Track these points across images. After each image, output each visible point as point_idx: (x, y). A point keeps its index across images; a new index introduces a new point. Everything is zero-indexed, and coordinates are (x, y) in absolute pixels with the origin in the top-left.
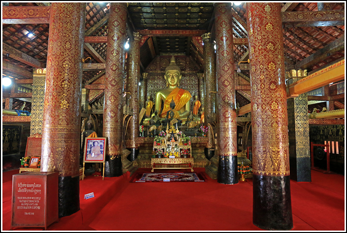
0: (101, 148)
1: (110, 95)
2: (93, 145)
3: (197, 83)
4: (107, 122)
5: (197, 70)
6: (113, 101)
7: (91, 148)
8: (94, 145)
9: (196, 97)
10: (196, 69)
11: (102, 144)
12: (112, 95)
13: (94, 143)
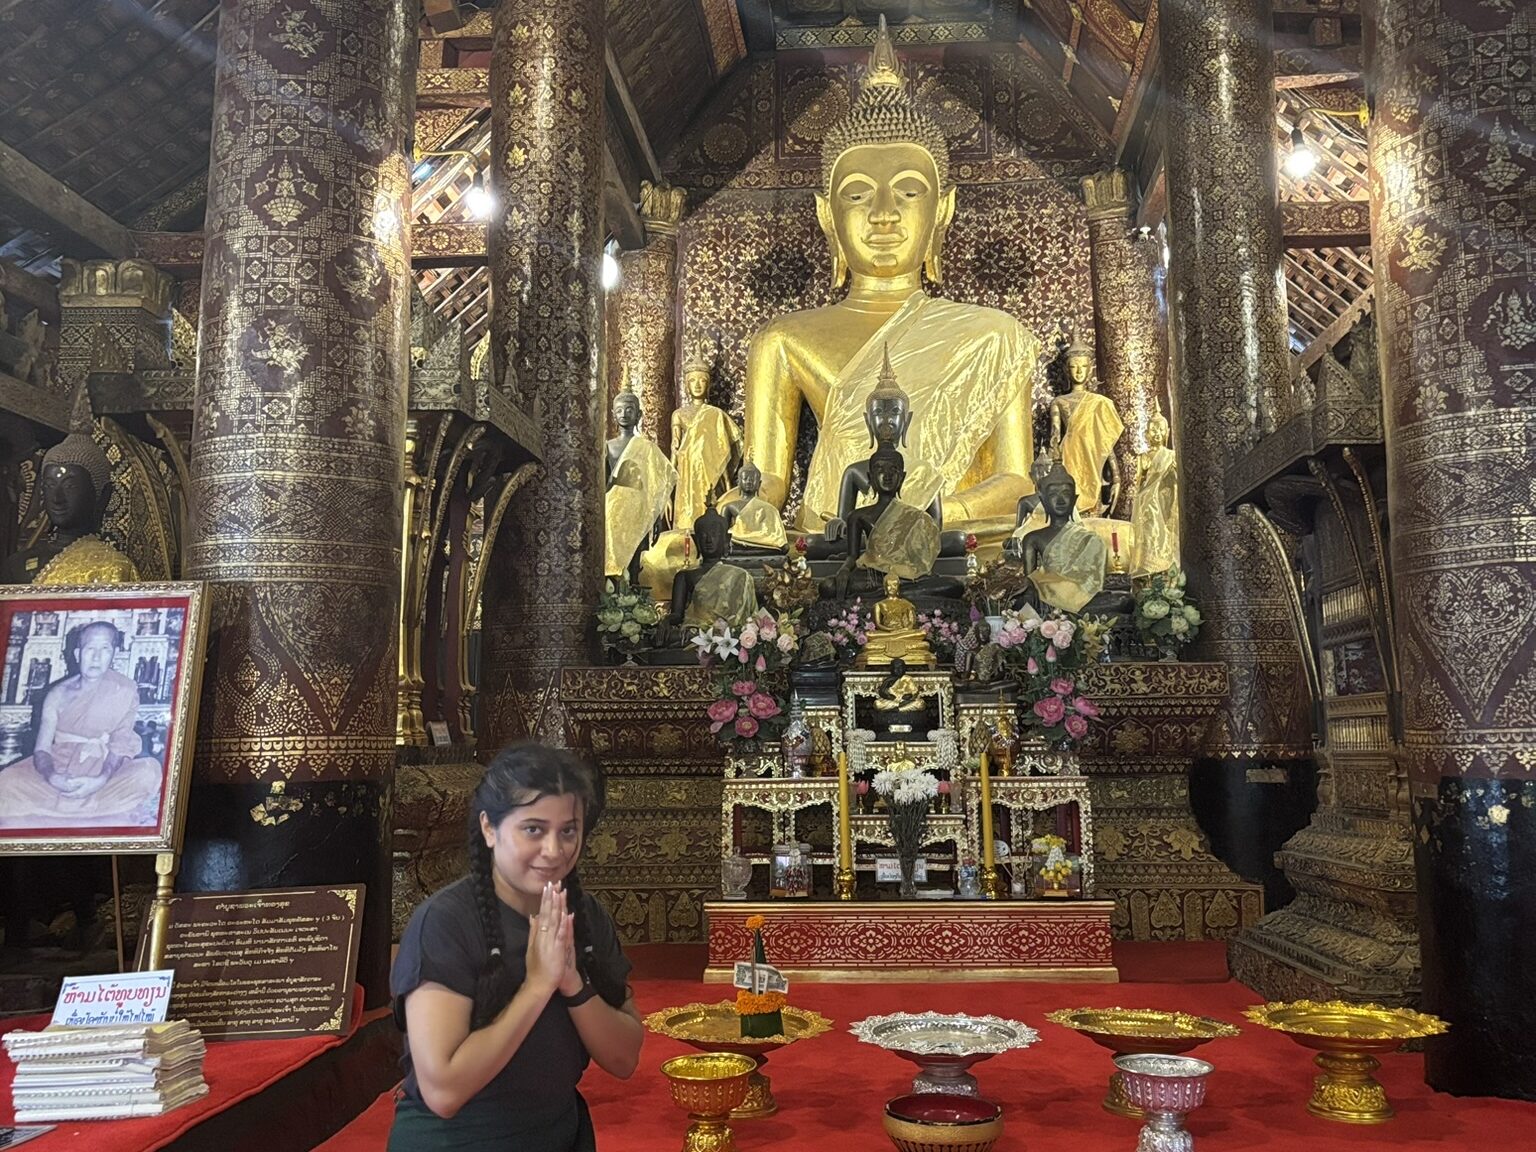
0: (145, 697)
1: (258, 157)
2: (59, 669)
3: (1080, 255)
4: (225, 426)
5: (1079, 153)
6: (286, 212)
7: (37, 701)
8: (74, 668)
9: (1082, 365)
10: (1068, 141)
11: (159, 649)
12: (275, 160)
13: (75, 639)
